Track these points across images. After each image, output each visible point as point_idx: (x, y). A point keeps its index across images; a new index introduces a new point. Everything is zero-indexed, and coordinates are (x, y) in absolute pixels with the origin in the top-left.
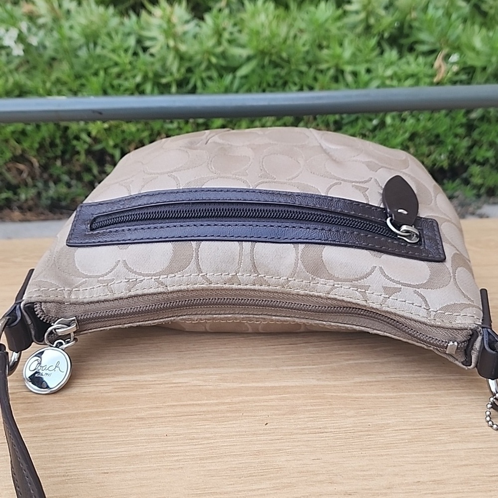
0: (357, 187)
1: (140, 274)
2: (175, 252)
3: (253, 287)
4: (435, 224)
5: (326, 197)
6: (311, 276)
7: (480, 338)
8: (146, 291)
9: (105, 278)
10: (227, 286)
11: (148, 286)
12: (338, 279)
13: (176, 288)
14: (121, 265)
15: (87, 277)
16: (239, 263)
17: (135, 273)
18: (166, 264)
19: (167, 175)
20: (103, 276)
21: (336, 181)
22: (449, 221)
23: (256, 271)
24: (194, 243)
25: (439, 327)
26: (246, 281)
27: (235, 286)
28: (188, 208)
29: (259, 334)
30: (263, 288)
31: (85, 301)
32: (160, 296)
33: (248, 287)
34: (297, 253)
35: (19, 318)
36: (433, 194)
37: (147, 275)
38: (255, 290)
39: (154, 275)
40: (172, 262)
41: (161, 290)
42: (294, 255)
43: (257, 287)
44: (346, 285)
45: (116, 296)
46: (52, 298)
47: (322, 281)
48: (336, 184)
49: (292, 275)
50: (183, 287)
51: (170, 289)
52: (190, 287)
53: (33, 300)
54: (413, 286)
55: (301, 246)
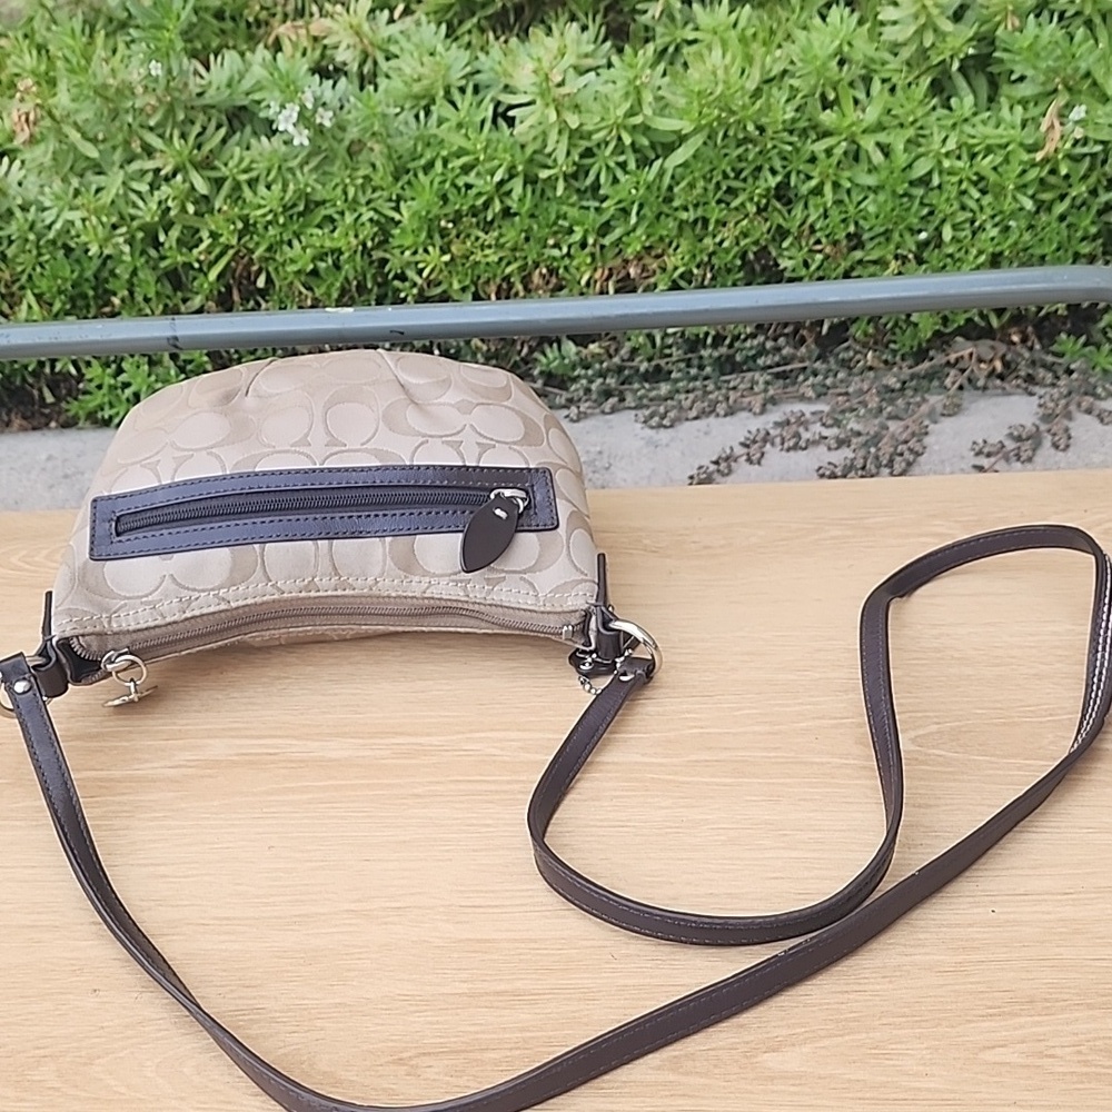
0: (447, 443)
1: (194, 590)
2: (234, 559)
3: (335, 593)
4: (547, 474)
5: (411, 467)
6: (402, 574)
7: (594, 618)
8: (205, 611)
9: (150, 598)
10: (303, 594)
11: (206, 605)
12: (434, 575)
13: (241, 603)
14: (168, 580)
15: (126, 598)
16: (316, 566)
17: (188, 589)
18: (225, 575)
19: (204, 452)
20: (146, 596)
21: (421, 440)
22: (563, 467)
23: (337, 574)
24: (256, 546)
25: (549, 613)
26: (326, 587)
27: (313, 594)
28: (242, 500)
29: (345, 640)
30: (347, 592)
31: (131, 628)
32: (223, 615)
33: (329, 593)
34: (384, 548)
35: (54, 659)
36: (544, 430)
37: (203, 591)
38: (337, 596)
39: (213, 590)
40: (232, 571)
41: (223, 606)
42: (381, 550)
43: (339, 592)
44: (444, 581)
45: (169, 620)
46: (89, 629)
47: (417, 579)
48: (422, 444)
49: (382, 575)
50: (250, 601)
51: (234, 605)
52: (259, 600)
53: (67, 634)
54: (520, 572)
55: (388, 539)
